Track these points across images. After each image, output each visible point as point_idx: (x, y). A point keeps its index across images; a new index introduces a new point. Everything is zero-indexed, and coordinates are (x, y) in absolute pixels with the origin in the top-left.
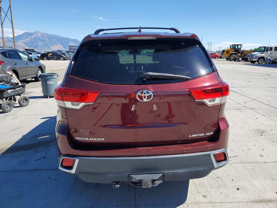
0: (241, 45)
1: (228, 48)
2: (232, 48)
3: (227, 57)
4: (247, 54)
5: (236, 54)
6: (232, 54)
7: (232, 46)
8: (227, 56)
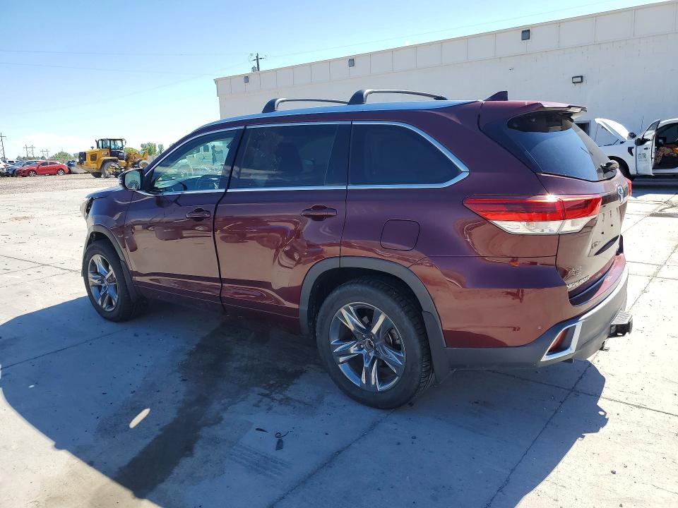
0: (121, 140)
1: (92, 148)
2: (101, 146)
3: (95, 171)
4: (139, 161)
5: (115, 161)
6: (105, 162)
7: (100, 142)
8: (95, 166)
